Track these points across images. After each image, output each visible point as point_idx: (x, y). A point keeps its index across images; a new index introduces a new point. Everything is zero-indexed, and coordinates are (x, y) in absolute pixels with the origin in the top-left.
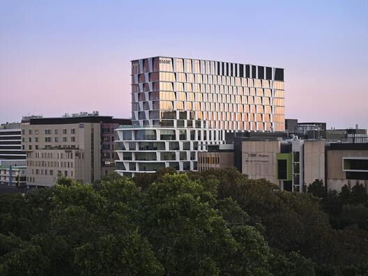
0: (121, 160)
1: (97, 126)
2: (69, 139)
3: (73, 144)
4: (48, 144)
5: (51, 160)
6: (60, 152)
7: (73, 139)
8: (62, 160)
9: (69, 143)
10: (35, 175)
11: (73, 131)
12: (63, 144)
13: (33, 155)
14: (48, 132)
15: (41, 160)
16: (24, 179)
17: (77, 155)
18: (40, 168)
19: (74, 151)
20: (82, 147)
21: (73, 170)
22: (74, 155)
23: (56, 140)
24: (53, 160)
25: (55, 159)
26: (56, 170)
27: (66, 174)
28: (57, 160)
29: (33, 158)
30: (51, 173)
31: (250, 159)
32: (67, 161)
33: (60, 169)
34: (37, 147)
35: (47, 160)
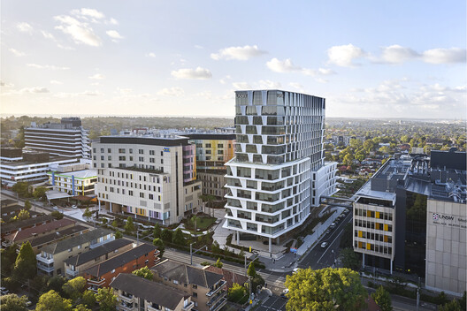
1: (180, 149)
2: (147, 160)
4: (122, 162)
6: (143, 174)
8: (146, 183)
9: (146, 164)
10: (108, 193)
13: (106, 173)
15: (117, 179)
18: (115, 187)
19: (161, 177)
20: (168, 170)
21: (161, 194)
22: (161, 180)
23: (131, 159)
24: (134, 181)
25: (136, 180)
26: (137, 192)
27: (151, 197)
28: (139, 182)
29: (106, 176)
30: (131, 193)
31: (441, 221)
32: (152, 185)
33: (142, 191)
34: (110, 166)
35: (125, 180)
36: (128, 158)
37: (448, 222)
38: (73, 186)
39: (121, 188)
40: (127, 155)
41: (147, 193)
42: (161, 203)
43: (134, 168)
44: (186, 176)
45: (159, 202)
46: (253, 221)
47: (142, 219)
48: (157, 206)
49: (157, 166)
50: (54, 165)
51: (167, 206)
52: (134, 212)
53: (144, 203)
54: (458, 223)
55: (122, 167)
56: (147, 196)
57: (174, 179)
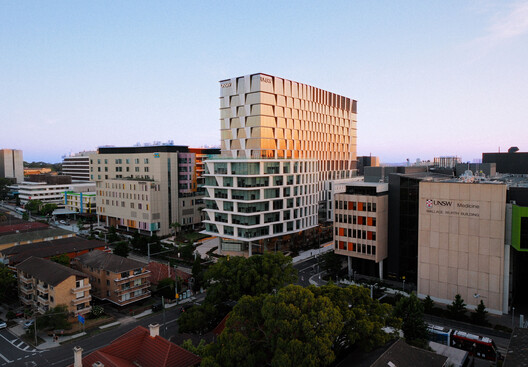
0: (212, 197)
1: (174, 156)
2: (142, 169)
3: (146, 173)
4: (119, 173)
5: (122, 191)
6: (133, 183)
7: (147, 169)
8: (135, 192)
9: (142, 173)
10: (105, 206)
11: (147, 161)
12: (135, 174)
13: (103, 185)
14: (120, 161)
15: (112, 190)
16: (94, 205)
17: (152, 187)
18: (111, 199)
19: (149, 183)
20: (157, 178)
21: (148, 203)
22: (149, 187)
23: (128, 169)
24: (125, 191)
25: (127, 190)
26: (128, 202)
27: (140, 206)
28: (130, 192)
29: (103, 188)
30: (123, 204)
31: (436, 208)
32: (141, 193)
33: (133, 201)
34: (107, 177)
35: (118, 191)
36: (124, 169)
37: (445, 209)
38: (82, 204)
39: (115, 199)
40: (124, 166)
41: (136, 202)
42: (149, 212)
44: (180, 186)
45: (146, 212)
46: (230, 224)
47: (133, 231)
48: (145, 216)
49: (150, 175)
51: (156, 216)
52: (126, 225)
53: (134, 214)
54: (457, 209)
55: (118, 178)
56: (137, 206)
57: (165, 187)
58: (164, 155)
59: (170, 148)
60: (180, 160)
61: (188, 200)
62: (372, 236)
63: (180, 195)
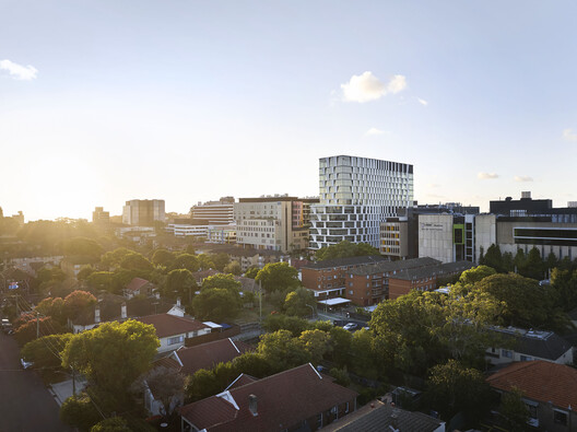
0: (315, 227)
1: (289, 203)
2: (268, 213)
3: (272, 215)
4: (252, 215)
5: (256, 226)
6: (263, 221)
7: (272, 213)
8: (265, 227)
9: (268, 215)
10: (243, 237)
11: (272, 207)
12: (263, 216)
14: (253, 207)
15: (248, 226)
17: (276, 223)
18: (247, 232)
19: (274, 221)
20: (279, 217)
21: (274, 233)
22: (274, 223)
23: (258, 213)
25: (259, 226)
26: (260, 233)
27: (268, 236)
28: (261, 227)
30: (256, 235)
31: (425, 227)
32: (269, 227)
33: (263, 232)
35: (253, 226)
36: (256, 213)
37: (429, 227)
38: (222, 237)
39: (251, 232)
40: (255, 210)
41: (266, 233)
42: (274, 239)
43: (260, 218)
44: (293, 223)
45: (272, 239)
46: (325, 242)
48: (272, 242)
49: (274, 216)
50: (211, 227)
51: (278, 242)
52: (258, 248)
53: (264, 241)
54: (434, 227)
55: (252, 218)
56: (266, 236)
57: (284, 223)
58: (283, 203)
59: (286, 199)
60: (293, 206)
61: (297, 233)
62: (398, 243)
63: (293, 229)
